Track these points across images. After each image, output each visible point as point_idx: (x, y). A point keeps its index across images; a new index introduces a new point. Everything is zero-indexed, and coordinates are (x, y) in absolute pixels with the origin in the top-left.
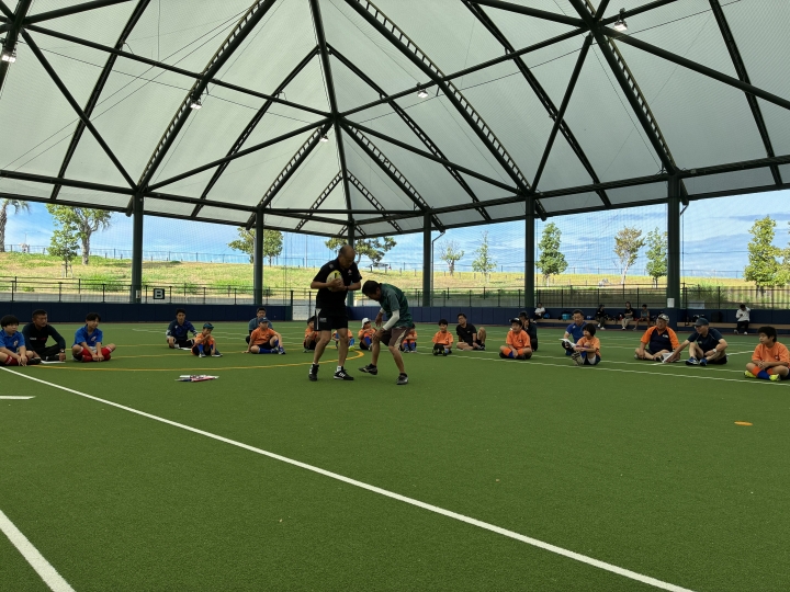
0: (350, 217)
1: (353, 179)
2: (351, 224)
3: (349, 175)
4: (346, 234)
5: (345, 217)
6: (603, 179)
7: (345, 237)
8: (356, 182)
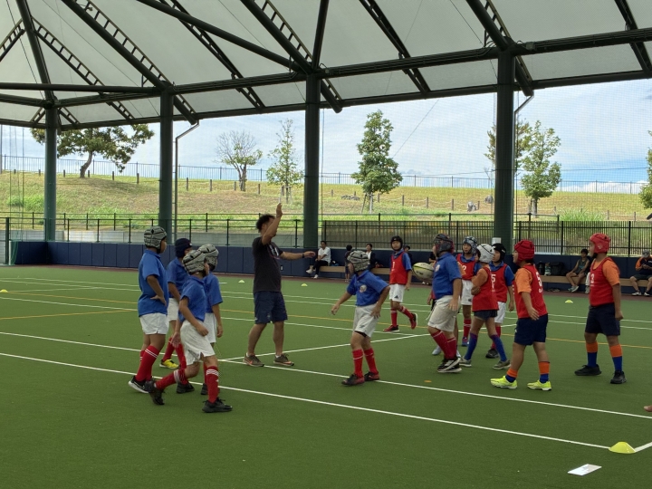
0: (49, 95)
1: (43, 33)
2: (51, 106)
3: (37, 27)
4: (43, 121)
5: (40, 95)
6: (415, 52)
7: (41, 127)
8: (49, 39)
